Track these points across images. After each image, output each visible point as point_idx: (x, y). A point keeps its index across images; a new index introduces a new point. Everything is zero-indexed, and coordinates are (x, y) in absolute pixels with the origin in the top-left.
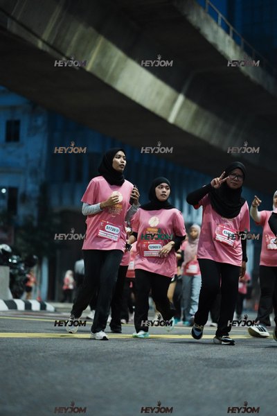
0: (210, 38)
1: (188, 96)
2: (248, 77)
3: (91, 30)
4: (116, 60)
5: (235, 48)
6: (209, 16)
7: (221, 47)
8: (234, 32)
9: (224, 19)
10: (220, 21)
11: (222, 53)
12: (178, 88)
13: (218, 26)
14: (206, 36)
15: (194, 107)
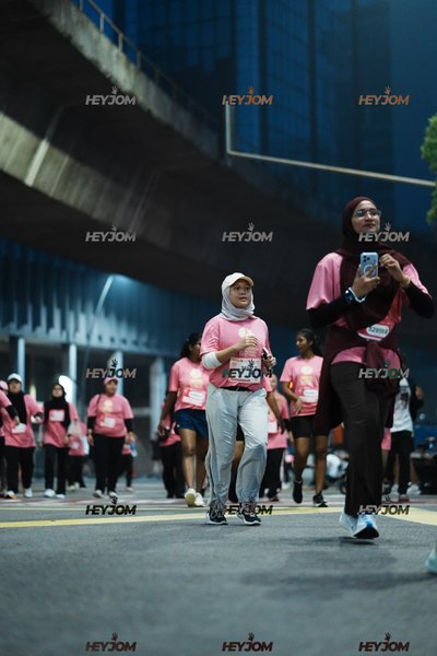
0: (88, 52)
1: (54, 143)
2: (149, 112)
5: (127, 67)
6: (84, 17)
7: (104, 67)
8: (124, 41)
9: (109, 21)
10: (102, 25)
11: (108, 76)
12: (40, 133)
13: (100, 33)
14: (82, 47)
15: (66, 160)
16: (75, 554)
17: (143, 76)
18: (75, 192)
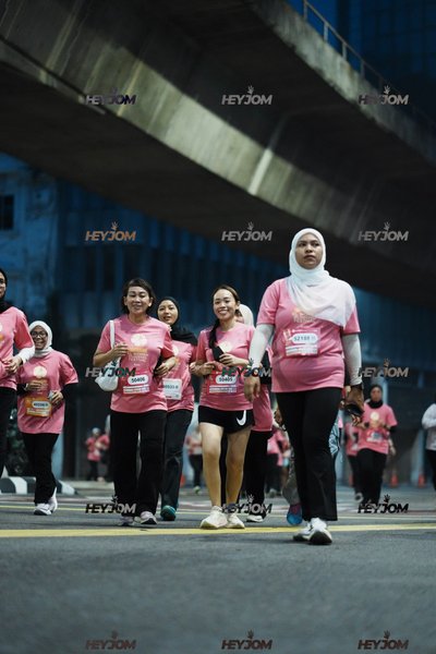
0: (312, 62)
1: (278, 152)
2: (373, 121)
3: (123, 51)
4: (163, 98)
5: (351, 76)
6: (308, 26)
7: (328, 75)
8: (348, 49)
9: (332, 29)
10: (326, 34)
11: (332, 85)
12: (262, 140)
13: (324, 42)
14: (306, 56)
15: (288, 169)
16: (297, 561)
17: (366, 83)
18: (298, 200)
